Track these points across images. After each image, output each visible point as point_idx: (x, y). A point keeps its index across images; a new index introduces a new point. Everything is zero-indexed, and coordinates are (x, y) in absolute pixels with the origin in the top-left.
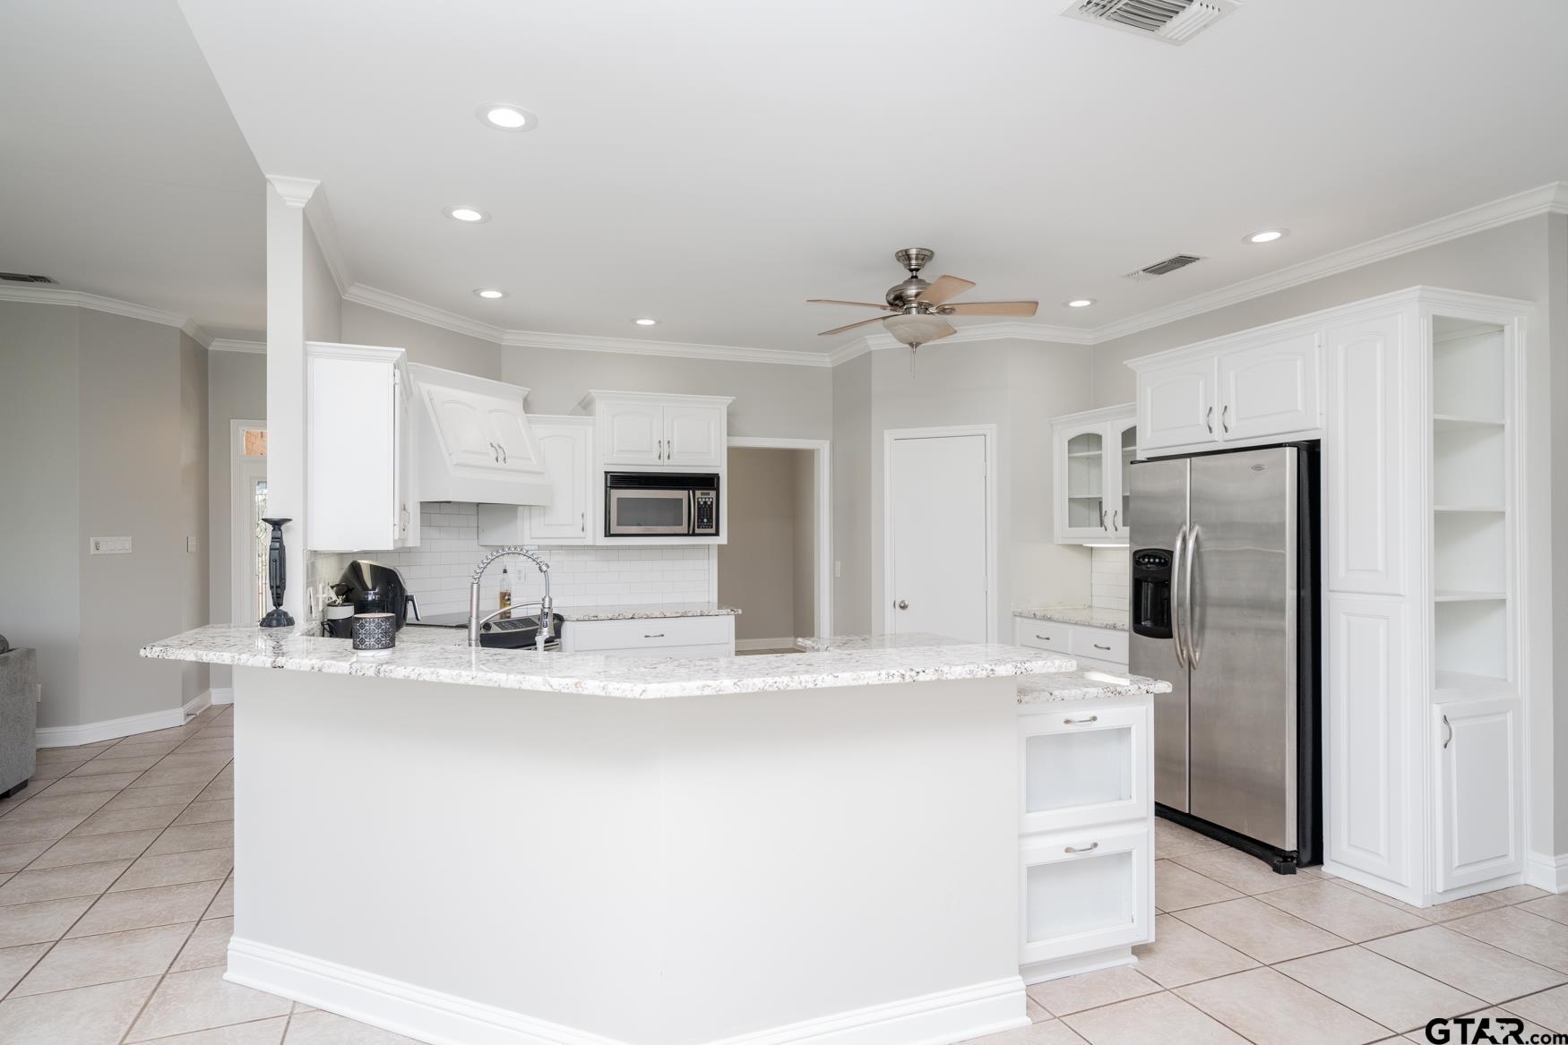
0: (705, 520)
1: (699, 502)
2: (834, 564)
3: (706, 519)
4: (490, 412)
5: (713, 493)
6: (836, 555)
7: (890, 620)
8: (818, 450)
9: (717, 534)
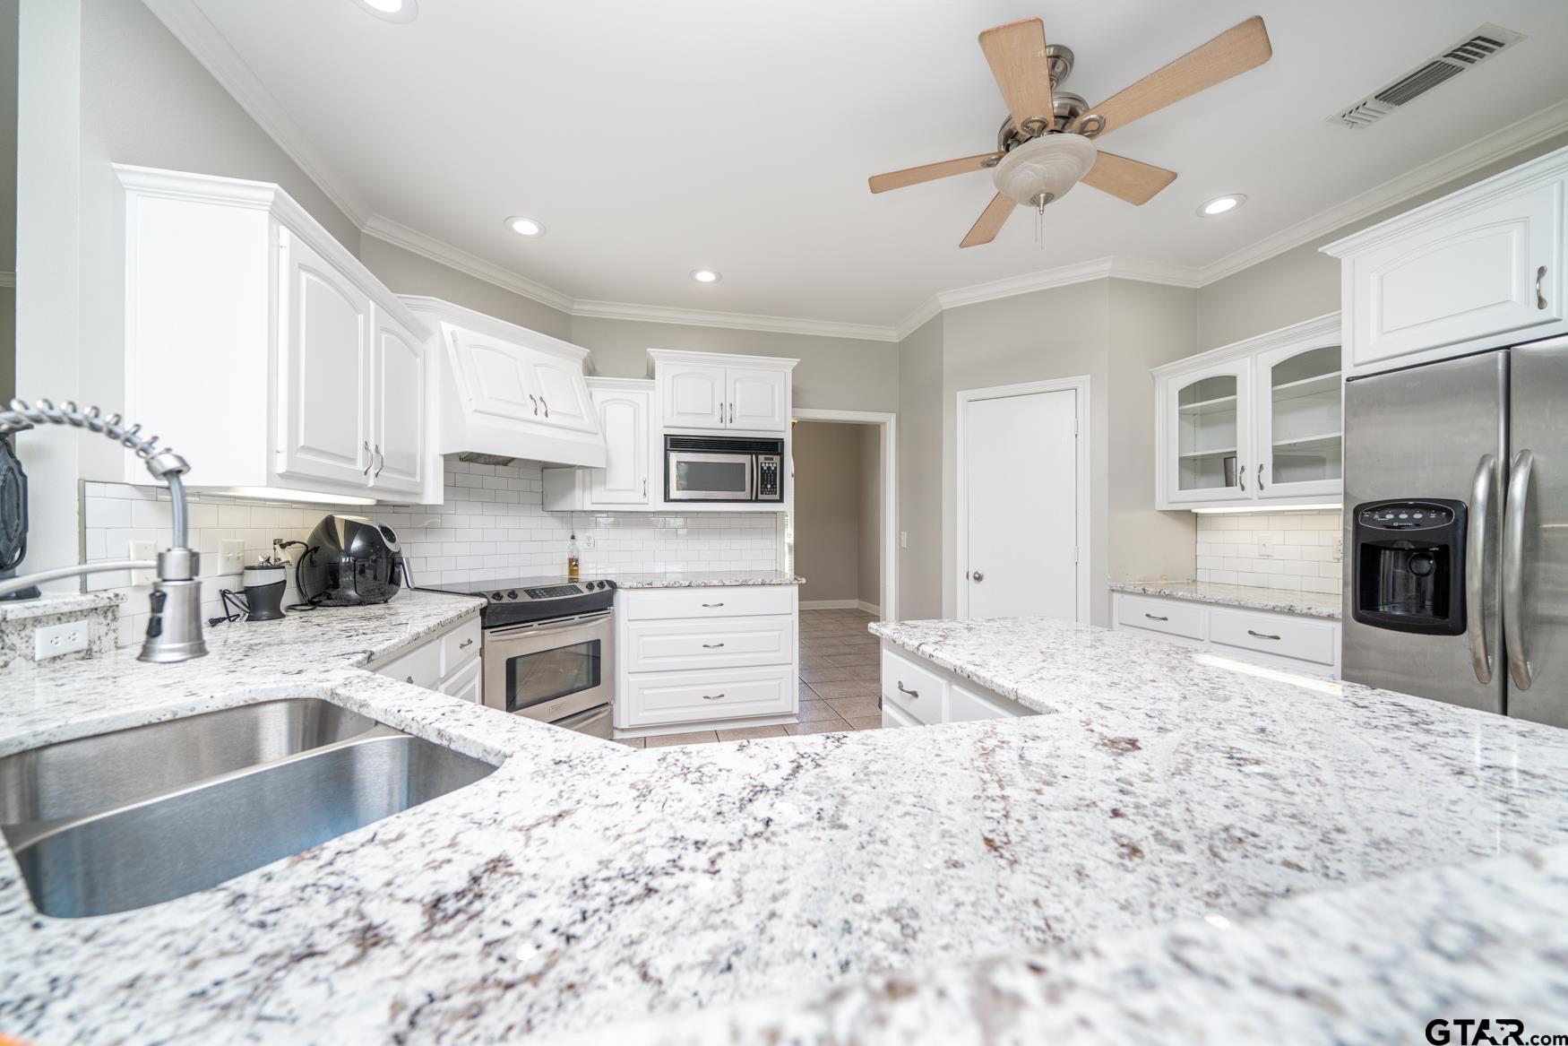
0: (769, 486)
1: (762, 468)
2: (900, 534)
3: (769, 484)
4: (535, 366)
5: (777, 458)
6: (902, 525)
7: (961, 593)
8: (885, 423)
9: (781, 500)
